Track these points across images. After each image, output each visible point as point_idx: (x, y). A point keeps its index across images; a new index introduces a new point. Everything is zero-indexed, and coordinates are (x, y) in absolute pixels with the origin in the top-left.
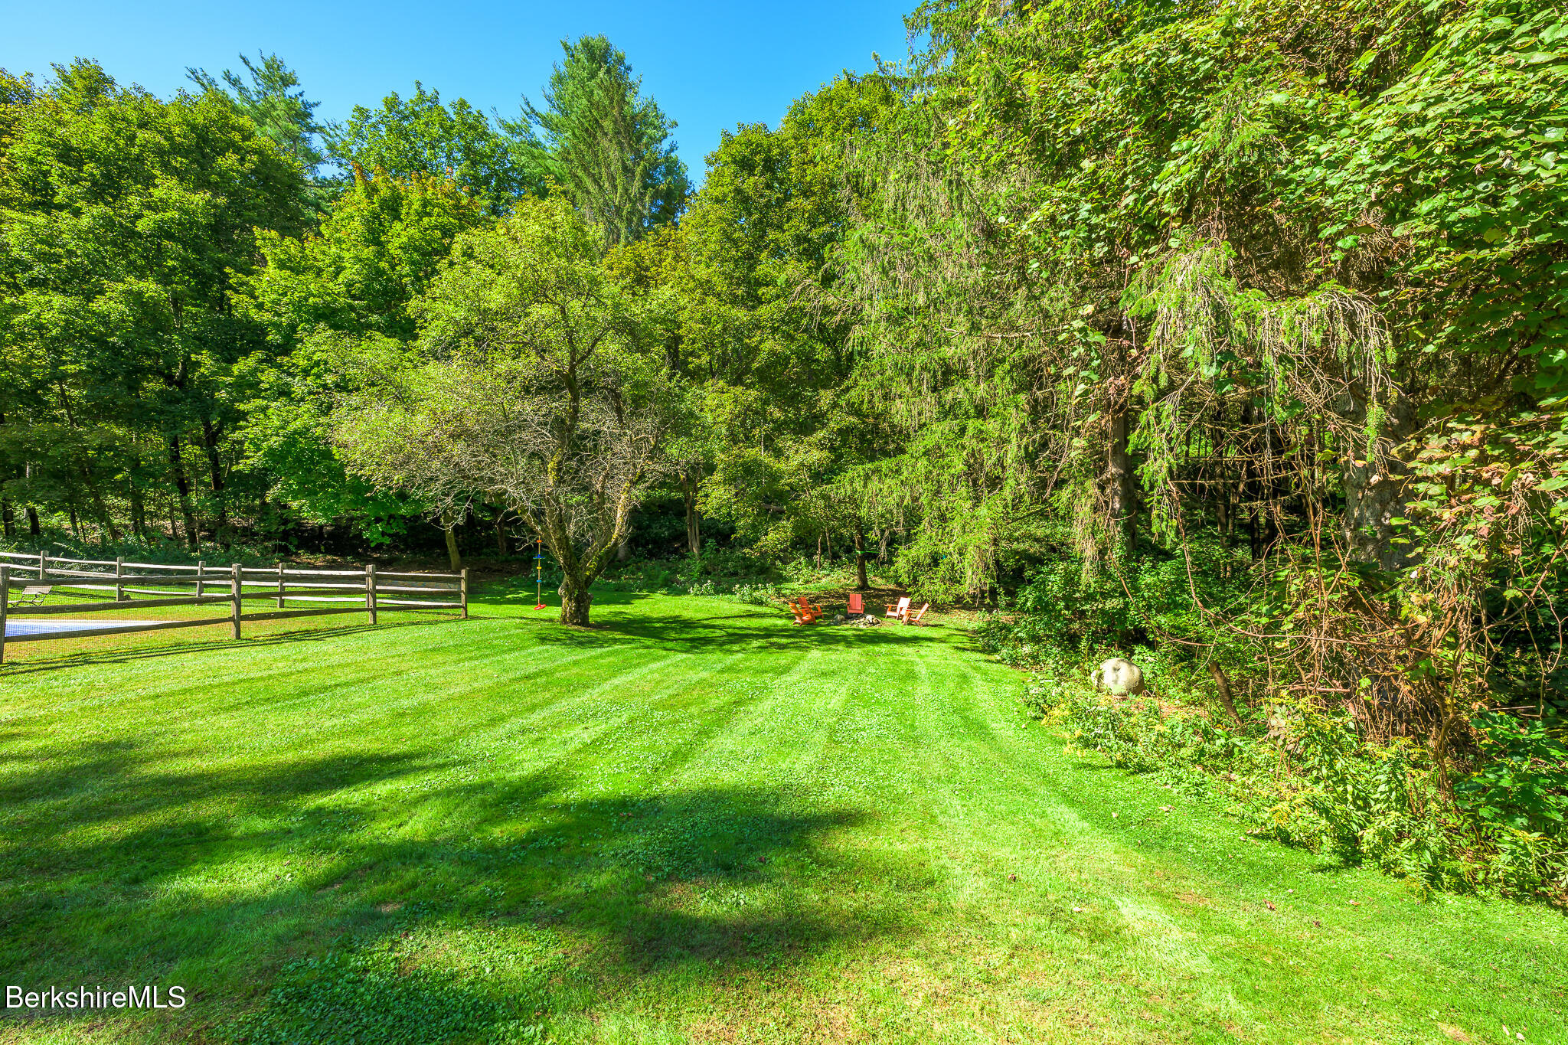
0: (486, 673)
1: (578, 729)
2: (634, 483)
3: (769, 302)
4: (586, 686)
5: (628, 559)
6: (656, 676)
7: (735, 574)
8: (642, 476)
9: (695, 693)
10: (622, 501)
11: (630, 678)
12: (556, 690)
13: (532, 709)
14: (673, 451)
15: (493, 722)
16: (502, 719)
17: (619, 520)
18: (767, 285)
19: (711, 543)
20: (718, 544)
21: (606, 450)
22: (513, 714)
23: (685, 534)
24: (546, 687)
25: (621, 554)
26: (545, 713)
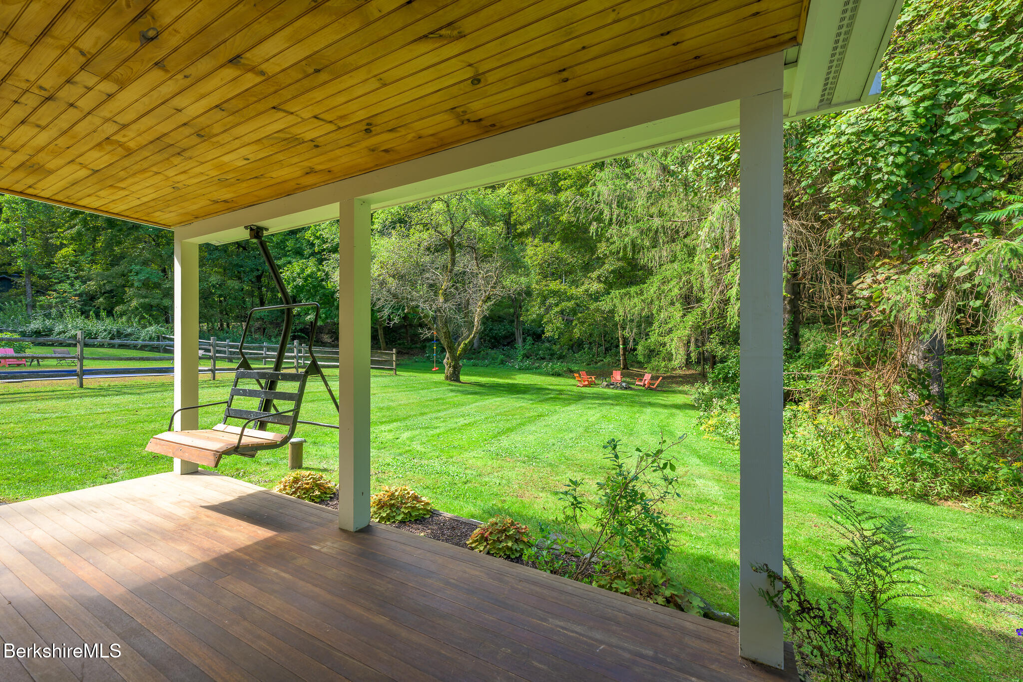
0: (414, 397)
1: (462, 419)
2: (485, 302)
3: (566, 190)
4: (462, 405)
5: (480, 348)
6: (498, 403)
7: (543, 359)
8: (489, 298)
9: (518, 411)
10: (479, 311)
11: (484, 403)
12: (448, 406)
13: (439, 411)
14: (507, 283)
15: (422, 414)
16: (426, 414)
17: (476, 323)
18: (565, 179)
19: (529, 340)
20: (534, 340)
21: (469, 283)
22: (431, 412)
23: (513, 334)
24: (443, 404)
25: (476, 345)
26: (445, 413)
